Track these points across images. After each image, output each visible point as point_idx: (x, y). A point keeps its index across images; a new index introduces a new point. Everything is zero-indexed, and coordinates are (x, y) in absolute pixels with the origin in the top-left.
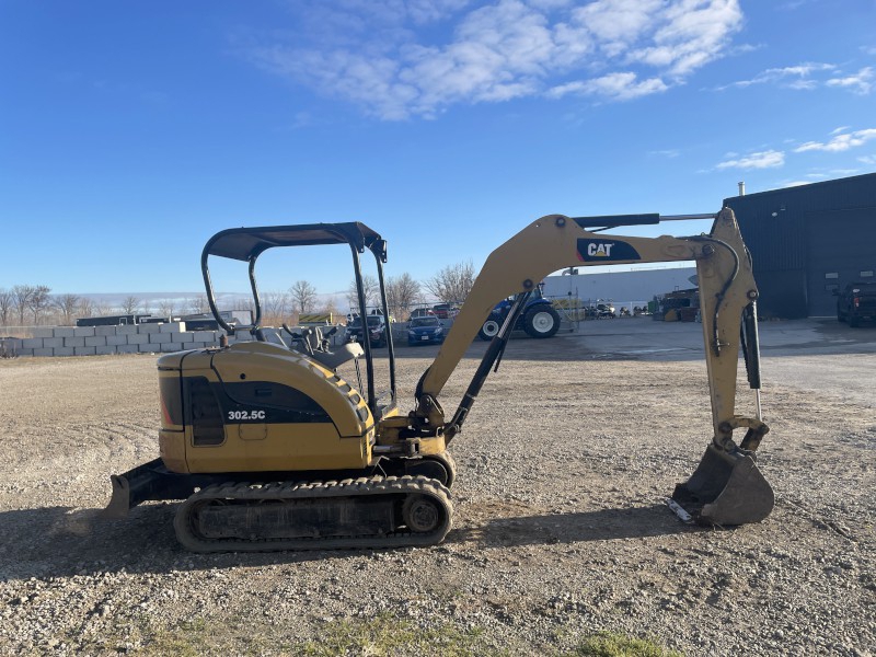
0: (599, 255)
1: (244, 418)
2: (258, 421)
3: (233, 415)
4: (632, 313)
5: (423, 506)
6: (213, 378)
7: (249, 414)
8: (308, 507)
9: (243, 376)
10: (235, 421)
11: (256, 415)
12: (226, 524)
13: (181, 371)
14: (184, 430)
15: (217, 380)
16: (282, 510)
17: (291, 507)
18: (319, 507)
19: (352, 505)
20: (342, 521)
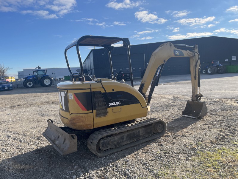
0: (178, 54)
1: (114, 105)
2: (118, 105)
3: (110, 104)
4: (58, 80)
5: (160, 125)
6: (103, 91)
7: (116, 103)
8: (132, 132)
9: (113, 90)
10: (111, 106)
11: (118, 103)
12: (109, 144)
13: (91, 89)
14: (93, 112)
15: (105, 92)
16: (125, 135)
17: (127, 133)
18: (135, 131)
19: (143, 129)
20: (141, 134)
